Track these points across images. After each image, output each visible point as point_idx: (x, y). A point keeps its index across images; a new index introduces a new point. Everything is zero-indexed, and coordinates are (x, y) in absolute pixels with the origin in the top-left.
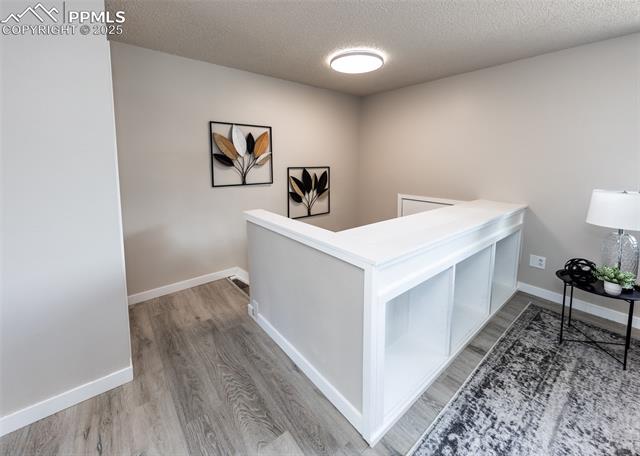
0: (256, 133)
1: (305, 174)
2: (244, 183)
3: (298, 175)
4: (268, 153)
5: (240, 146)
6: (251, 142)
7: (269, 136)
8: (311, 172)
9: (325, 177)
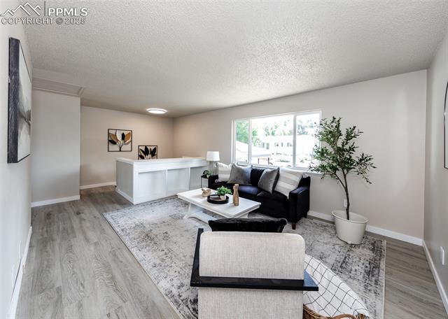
0: (126, 133)
1: (146, 148)
2: (120, 151)
3: (143, 148)
4: (130, 140)
5: (119, 137)
6: (123, 136)
7: (131, 134)
8: (149, 148)
9: (155, 149)
